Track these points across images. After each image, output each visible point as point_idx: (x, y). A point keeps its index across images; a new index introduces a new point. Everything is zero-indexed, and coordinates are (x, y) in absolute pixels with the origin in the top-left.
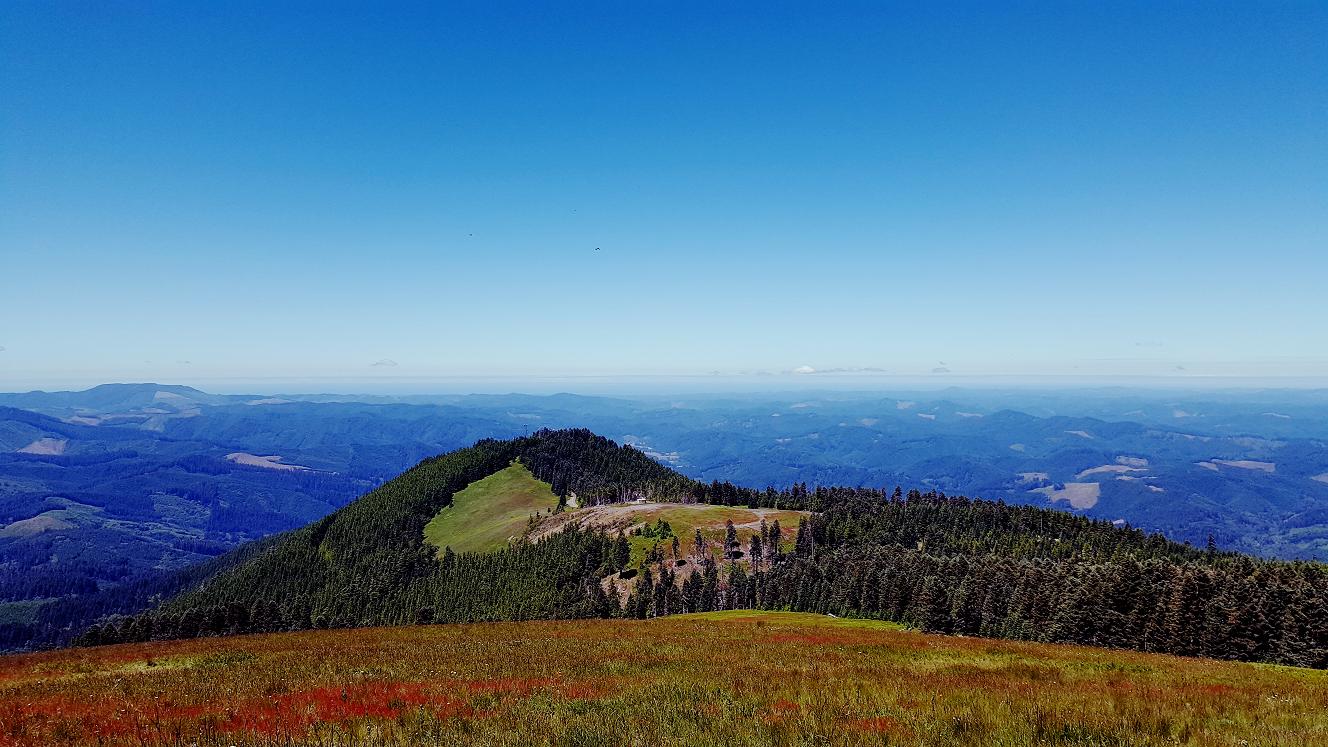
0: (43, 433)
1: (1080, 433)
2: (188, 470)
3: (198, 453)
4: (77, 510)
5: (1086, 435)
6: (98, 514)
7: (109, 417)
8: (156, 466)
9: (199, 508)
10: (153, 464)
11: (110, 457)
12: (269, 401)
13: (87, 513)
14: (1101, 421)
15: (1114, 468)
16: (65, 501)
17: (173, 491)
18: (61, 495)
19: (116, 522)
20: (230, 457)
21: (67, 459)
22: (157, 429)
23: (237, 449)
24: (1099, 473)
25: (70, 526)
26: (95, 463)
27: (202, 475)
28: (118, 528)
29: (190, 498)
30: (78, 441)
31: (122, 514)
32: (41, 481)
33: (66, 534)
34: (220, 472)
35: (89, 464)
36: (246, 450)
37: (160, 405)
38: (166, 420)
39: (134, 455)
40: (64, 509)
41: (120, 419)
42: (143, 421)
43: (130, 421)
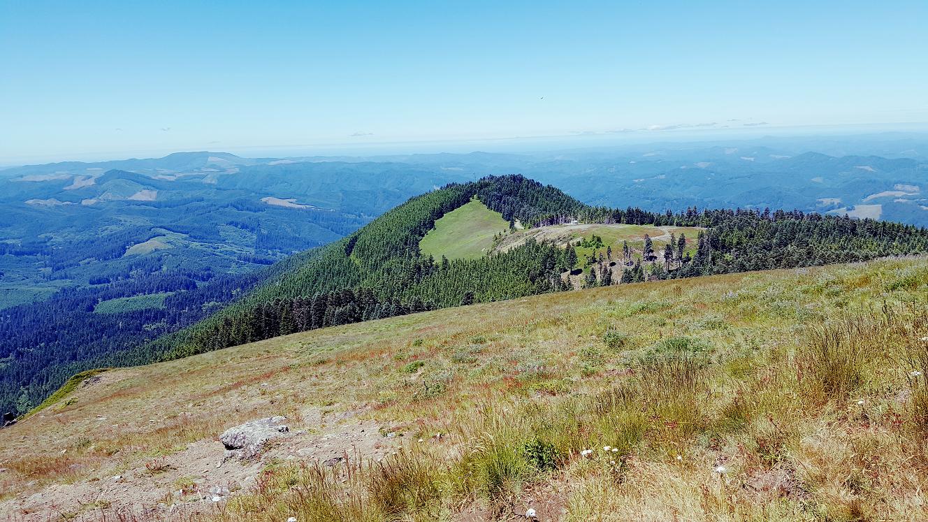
0: (142, 187)
1: (866, 168)
2: (238, 209)
3: (243, 197)
4: (171, 236)
5: (870, 169)
6: (185, 239)
7: (181, 175)
8: (217, 207)
9: (249, 234)
10: (215, 205)
11: (186, 202)
12: (283, 162)
13: (179, 239)
14: (883, 158)
15: (893, 193)
16: (163, 231)
17: (231, 223)
18: (161, 227)
19: (197, 244)
20: (264, 200)
21: (160, 203)
22: (213, 182)
23: (267, 195)
24: (881, 197)
25: (170, 246)
26: (177, 205)
27: (248, 212)
28: (199, 248)
29: (242, 227)
30: (165, 191)
31: (201, 239)
32: (146, 218)
33: (168, 252)
34: (259, 210)
35: (174, 206)
36: (272, 195)
37: (213, 166)
38: (218, 176)
39: (202, 200)
40: (164, 235)
41: (189, 176)
42: (204, 177)
43: (195, 177)
